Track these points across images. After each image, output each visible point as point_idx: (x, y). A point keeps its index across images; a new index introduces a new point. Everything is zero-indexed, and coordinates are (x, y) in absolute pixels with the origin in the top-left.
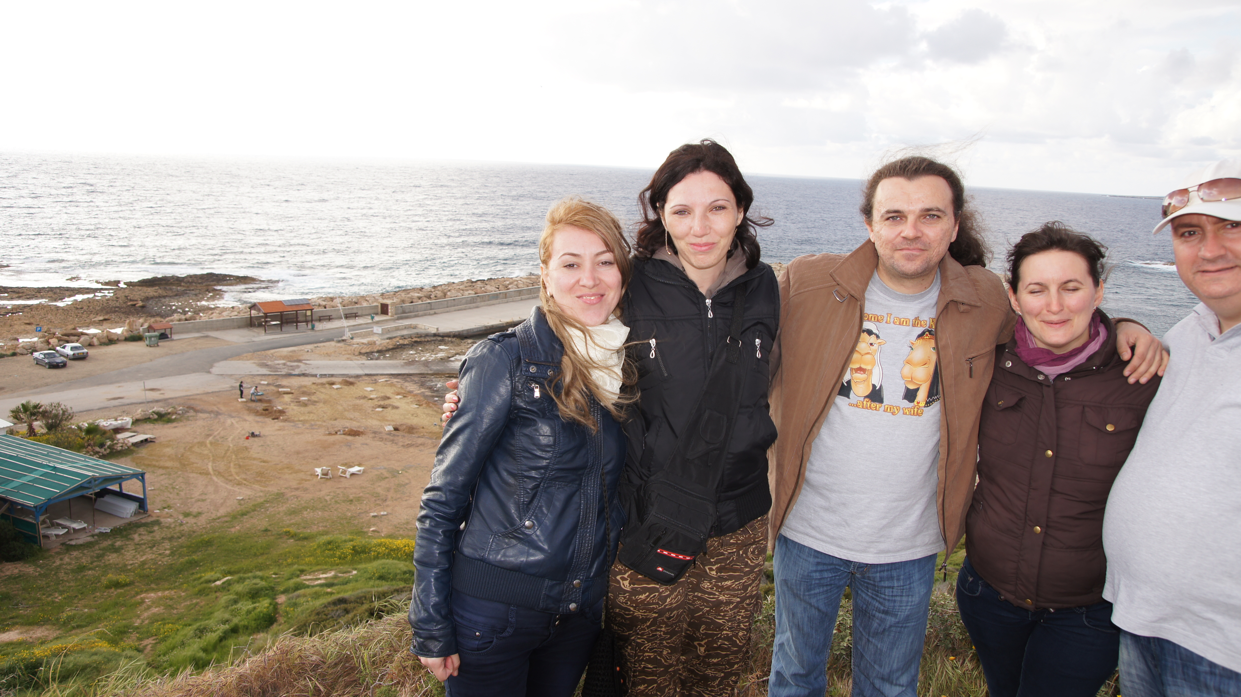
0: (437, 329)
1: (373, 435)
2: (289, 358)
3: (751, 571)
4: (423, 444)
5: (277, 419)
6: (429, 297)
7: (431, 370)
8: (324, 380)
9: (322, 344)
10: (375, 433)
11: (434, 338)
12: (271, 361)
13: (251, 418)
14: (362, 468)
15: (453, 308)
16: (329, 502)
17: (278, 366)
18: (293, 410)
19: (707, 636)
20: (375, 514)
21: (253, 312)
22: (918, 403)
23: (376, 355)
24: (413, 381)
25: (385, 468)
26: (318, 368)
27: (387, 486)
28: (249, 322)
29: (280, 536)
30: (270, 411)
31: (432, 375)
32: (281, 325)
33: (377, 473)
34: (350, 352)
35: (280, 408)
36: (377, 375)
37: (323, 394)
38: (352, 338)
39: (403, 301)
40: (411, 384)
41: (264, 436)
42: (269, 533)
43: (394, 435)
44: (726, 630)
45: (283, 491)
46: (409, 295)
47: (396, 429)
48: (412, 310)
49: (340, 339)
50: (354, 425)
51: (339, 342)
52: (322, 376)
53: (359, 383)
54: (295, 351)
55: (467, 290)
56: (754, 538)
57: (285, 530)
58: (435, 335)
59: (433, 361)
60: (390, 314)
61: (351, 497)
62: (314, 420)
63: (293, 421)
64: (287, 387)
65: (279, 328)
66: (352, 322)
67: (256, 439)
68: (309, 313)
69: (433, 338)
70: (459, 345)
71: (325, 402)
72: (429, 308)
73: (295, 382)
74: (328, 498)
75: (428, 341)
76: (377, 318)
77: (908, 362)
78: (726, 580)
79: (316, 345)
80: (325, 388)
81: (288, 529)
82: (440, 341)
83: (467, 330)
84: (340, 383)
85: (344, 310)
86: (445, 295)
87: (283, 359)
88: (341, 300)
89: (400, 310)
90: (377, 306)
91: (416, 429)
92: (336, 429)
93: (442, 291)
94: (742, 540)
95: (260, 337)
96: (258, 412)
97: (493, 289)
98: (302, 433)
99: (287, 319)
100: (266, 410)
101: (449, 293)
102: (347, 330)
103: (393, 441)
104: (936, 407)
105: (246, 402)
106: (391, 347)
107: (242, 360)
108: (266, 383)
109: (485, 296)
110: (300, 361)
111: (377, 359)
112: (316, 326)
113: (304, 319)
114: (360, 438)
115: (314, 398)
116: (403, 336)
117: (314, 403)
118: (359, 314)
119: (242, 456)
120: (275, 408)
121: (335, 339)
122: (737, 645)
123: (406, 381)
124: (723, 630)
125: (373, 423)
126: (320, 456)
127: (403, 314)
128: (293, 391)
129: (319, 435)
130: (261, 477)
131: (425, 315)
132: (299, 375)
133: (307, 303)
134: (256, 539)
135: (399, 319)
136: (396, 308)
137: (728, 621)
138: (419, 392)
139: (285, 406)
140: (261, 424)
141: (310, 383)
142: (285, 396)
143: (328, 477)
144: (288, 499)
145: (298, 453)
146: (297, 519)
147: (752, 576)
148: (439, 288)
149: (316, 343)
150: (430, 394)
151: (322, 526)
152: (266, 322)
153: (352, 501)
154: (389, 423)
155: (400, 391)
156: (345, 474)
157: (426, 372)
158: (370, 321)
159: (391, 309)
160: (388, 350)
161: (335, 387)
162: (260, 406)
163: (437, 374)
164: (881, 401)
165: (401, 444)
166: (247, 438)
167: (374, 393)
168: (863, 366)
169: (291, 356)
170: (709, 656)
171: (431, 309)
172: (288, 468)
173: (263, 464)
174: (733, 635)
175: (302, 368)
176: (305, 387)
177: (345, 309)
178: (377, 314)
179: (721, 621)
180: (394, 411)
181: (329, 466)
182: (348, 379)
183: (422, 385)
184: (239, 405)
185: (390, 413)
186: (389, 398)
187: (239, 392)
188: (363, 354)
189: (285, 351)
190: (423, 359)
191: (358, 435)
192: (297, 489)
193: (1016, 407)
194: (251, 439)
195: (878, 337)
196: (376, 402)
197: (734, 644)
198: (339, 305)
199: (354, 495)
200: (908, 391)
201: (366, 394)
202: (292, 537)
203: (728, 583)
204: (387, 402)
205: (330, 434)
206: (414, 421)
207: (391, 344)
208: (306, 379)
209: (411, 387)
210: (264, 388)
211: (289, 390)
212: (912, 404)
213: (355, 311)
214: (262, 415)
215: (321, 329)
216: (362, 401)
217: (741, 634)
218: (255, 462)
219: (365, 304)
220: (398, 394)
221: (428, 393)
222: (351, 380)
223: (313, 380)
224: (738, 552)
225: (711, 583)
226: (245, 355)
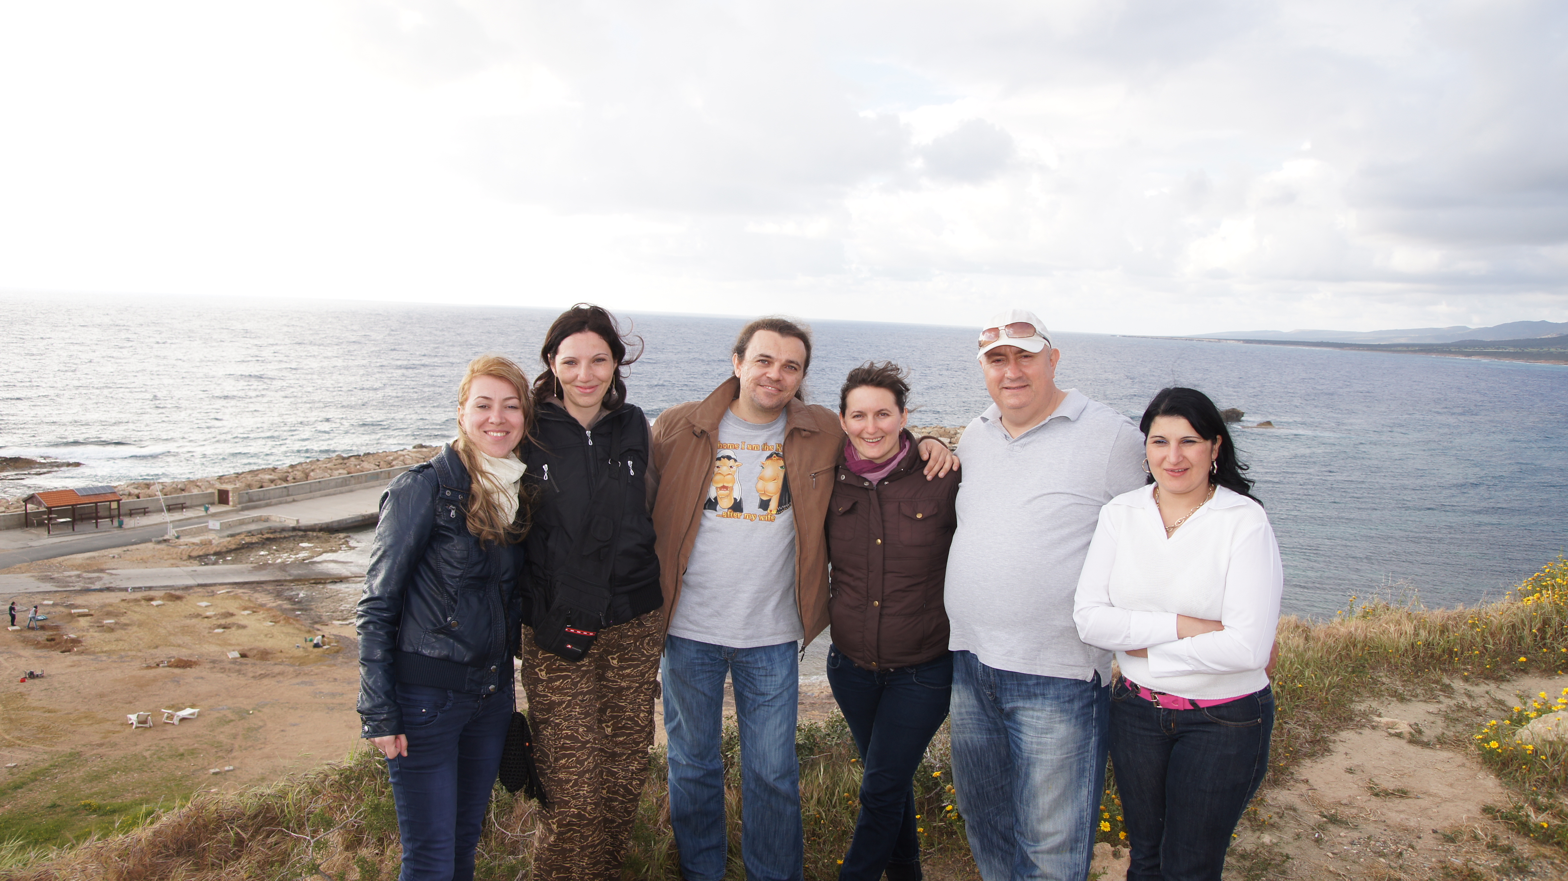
0: (298, 521)
1: (211, 665)
2: (86, 567)
3: (647, 660)
4: (281, 674)
5: (69, 651)
6: (285, 480)
7: (290, 575)
8: (139, 595)
9: (134, 547)
10: (214, 662)
11: (294, 534)
12: (58, 572)
13: (28, 652)
14: (196, 710)
15: (318, 493)
16: (149, 760)
17: (68, 579)
18: (93, 638)
19: (613, 717)
20: (217, 770)
21: (29, 506)
22: (771, 511)
23: (213, 558)
24: (266, 590)
25: (229, 709)
26: (129, 579)
27: (234, 731)
28: (24, 520)
29: (76, 811)
30: (57, 641)
31: (292, 581)
32: (73, 523)
33: (218, 715)
34: (175, 556)
35: (73, 636)
36: (215, 585)
37: (137, 614)
38: (178, 538)
39: (249, 486)
40: (262, 595)
41: (50, 675)
42: (58, 810)
43: (241, 664)
44: (628, 712)
45: (78, 749)
46: (258, 478)
47: (243, 656)
48: (262, 497)
49: (161, 539)
50: (183, 654)
51: (159, 542)
52: (135, 589)
53: (189, 597)
54: (94, 558)
55: (337, 469)
56: (648, 631)
57: (83, 802)
58: (294, 529)
59: (292, 563)
60: (231, 503)
61: (182, 750)
62: (124, 650)
63: (94, 653)
64: (84, 607)
65: (71, 527)
66: (177, 516)
67: (37, 681)
68: (114, 505)
69: (291, 534)
70: (327, 541)
71: (140, 625)
72: (285, 493)
73: (95, 600)
74: (147, 754)
75: (285, 538)
76: (213, 510)
77: (761, 478)
78: (626, 668)
79: (125, 548)
80: (140, 605)
81: (88, 801)
82: (302, 536)
83: (339, 522)
84: (162, 598)
85: (165, 500)
86: (307, 476)
87: (77, 569)
88: (161, 487)
89: (246, 498)
90: (213, 493)
91: (271, 653)
92: (157, 660)
93: (303, 471)
94: (638, 633)
95: (41, 540)
96: (39, 643)
97: (372, 466)
98: (108, 668)
99: (81, 515)
100: (53, 640)
101: (312, 474)
102: (170, 526)
103: (239, 671)
104: (787, 514)
105: (21, 630)
106: (233, 547)
107: (14, 572)
108: (51, 602)
109: (361, 476)
110: (102, 571)
111: (214, 564)
112: (125, 523)
113: (107, 513)
114: (193, 670)
115: (123, 620)
116: (250, 532)
117: (125, 626)
118: (188, 504)
119: (14, 706)
120: (65, 637)
121: (153, 540)
122: (639, 725)
123: (256, 591)
124: (626, 712)
125: (211, 649)
126: (135, 698)
127: (249, 502)
128: (92, 612)
129: (133, 670)
130: (45, 732)
131: (281, 503)
132: (101, 590)
133: (112, 491)
134: (38, 819)
135: (243, 509)
136: (240, 496)
137: (630, 704)
138: (274, 604)
139: (80, 634)
140: (43, 660)
141: (118, 600)
142: (81, 619)
143: (148, 725)
144: (87, 760)
145: (101, 696)
146: (102, 786)
147: (648, 665)
148: (299, 468)
149: (126, 545)
150: (289, 606)
151: (139, 793)
152: (50, 519)
153: (182, 755)
154: (233, 648)
155: (248, 604)
156: (172, 719)
157: (283, 578)
158: (203, 514)
159: (233, 496)
160: (229, 552)
161: (154, 603)
162: (42, 636)
163: (299, 580)
164: (741, 510)
165: (251, 675)
166: (23, 680)
167: (211, 609)
168: (726, 485)
169: (88, 565)
170: (615, 735)
171: (288, 495)
172: (86, 717)
173: (47, 715)
174: (635, 716)
175: (106, 580)
176: (111, 605)
177: (167, 499)
178: (213, 504)
179: (623, 704)
180: (240, 631)
181: (149, 711)
182: (173, 592)
183: (279, 595)
184: (9, 636)
185: (234, 635)
186: (232, 615)
187: (9, 618)
188: (195, 558)
189: (80, 558)
190: (279, 561)
191: (190, 666)
192: (101, 745)
193: (851, 511)
194: (29, 682)
195: (736, 461)
196: (214, 621)
197: (637, 724)
198: (159, 493)
199: (186, 748)
200: (762, 501)
201: (200, 611)
202: (95, 811)
203: (628, 671)
204: (229, 620)
205: (149, 667)
206: (268, 644)
207: (233, 543)
208: (112, 594)
209: (263, 598)
210: (48, 609)
211: (86, 610)
212: (766, 512)
213: (182, 501)
214: (45, 647)
215: (133, 526)
216: (194, 621)
217: (642, 715)
218: (35, 713)
219: (195, 491)
220: (245, 609)
221: (287, 605)
222: (178, 593)
223: (123, 595)
224: (635, 644)
225: (614, 673)
226: (18, 565)
